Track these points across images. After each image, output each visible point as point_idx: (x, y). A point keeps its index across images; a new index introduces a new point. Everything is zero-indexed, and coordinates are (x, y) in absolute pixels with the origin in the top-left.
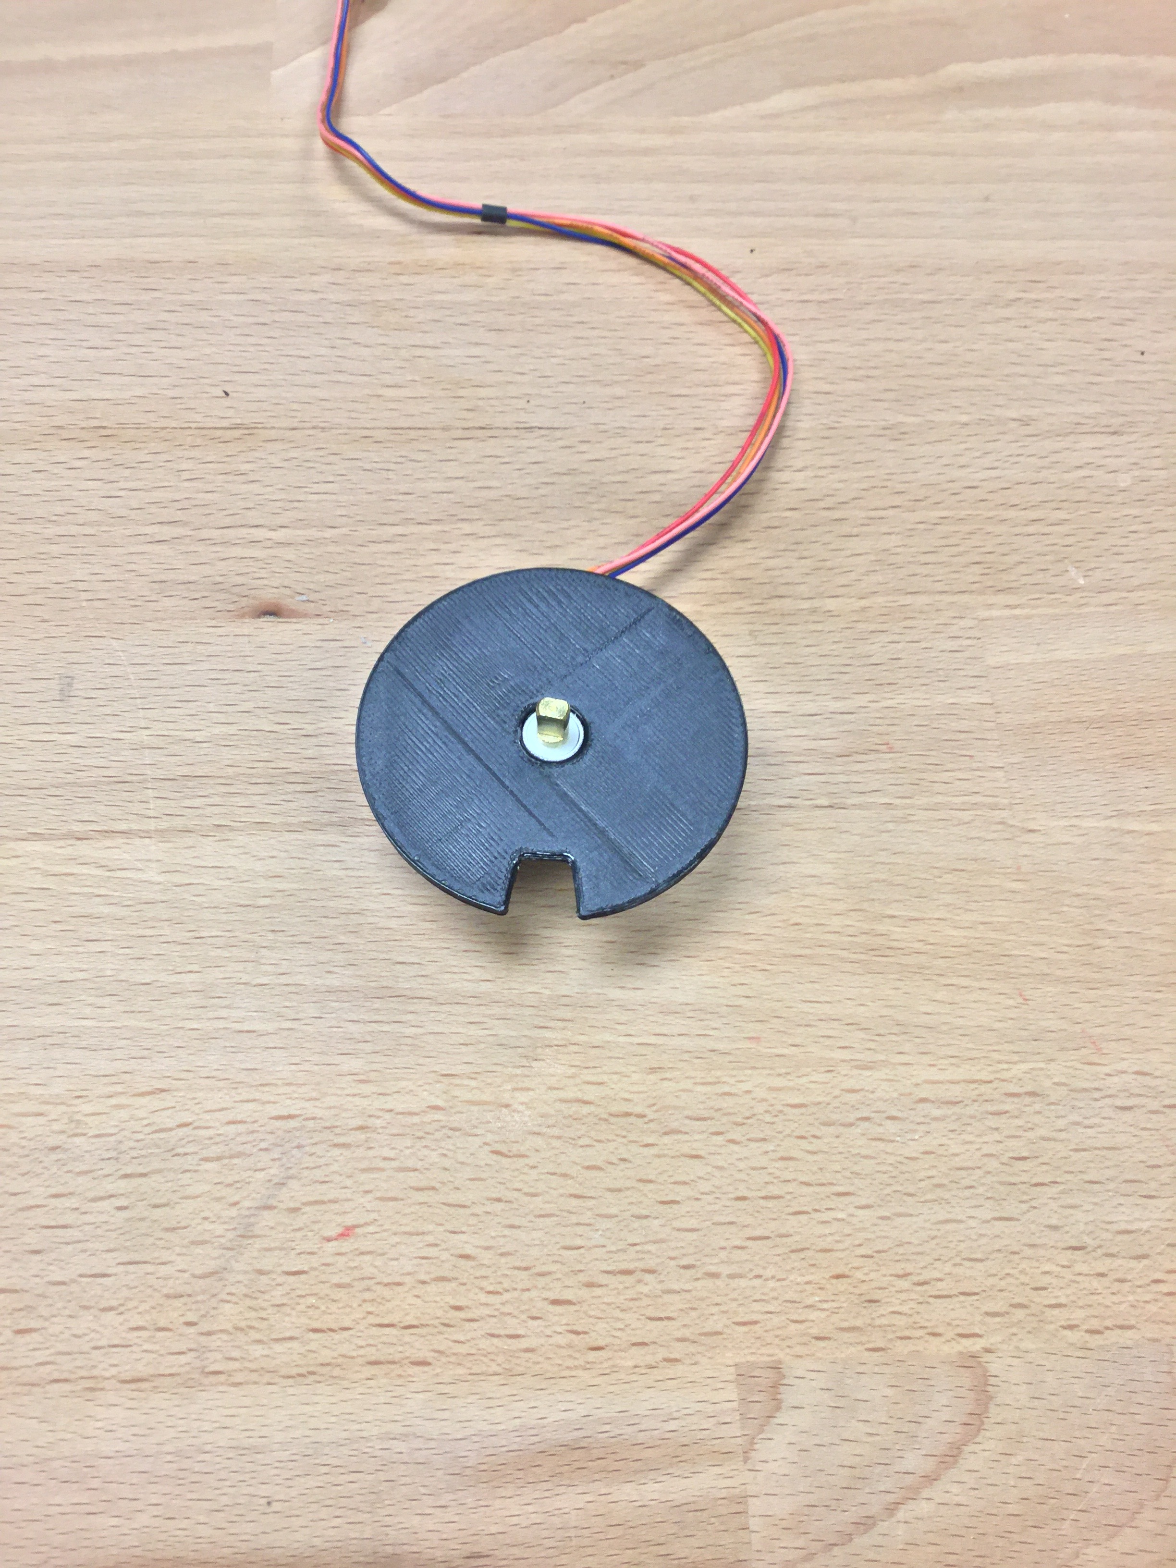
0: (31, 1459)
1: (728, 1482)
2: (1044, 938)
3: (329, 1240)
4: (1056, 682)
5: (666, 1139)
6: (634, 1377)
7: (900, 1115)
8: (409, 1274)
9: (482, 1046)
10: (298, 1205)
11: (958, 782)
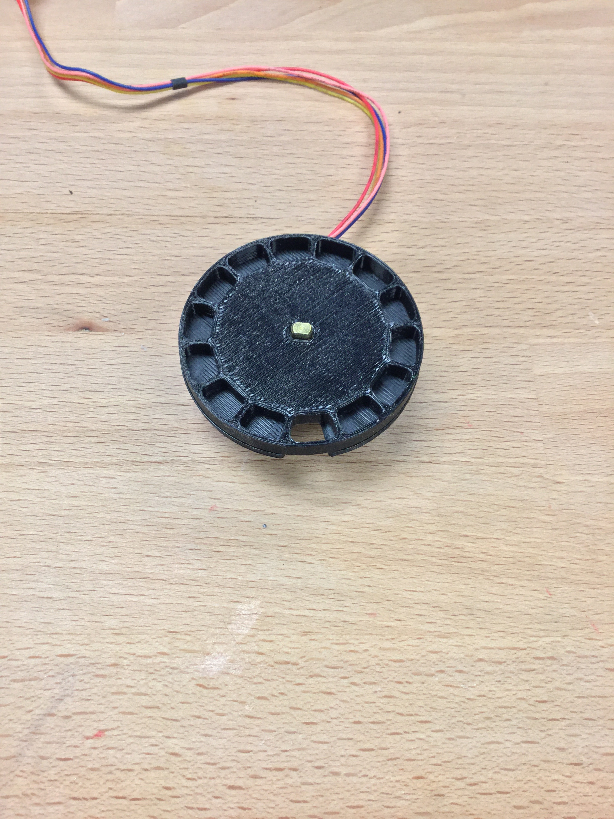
2: (563, 554)
3: (88, 738)
4: (578, 386)
5: (311, 681)
7: (464, 669)
8: (137, 764)
9: (196, 613)
10: (69, 714)
11: (513, 449)
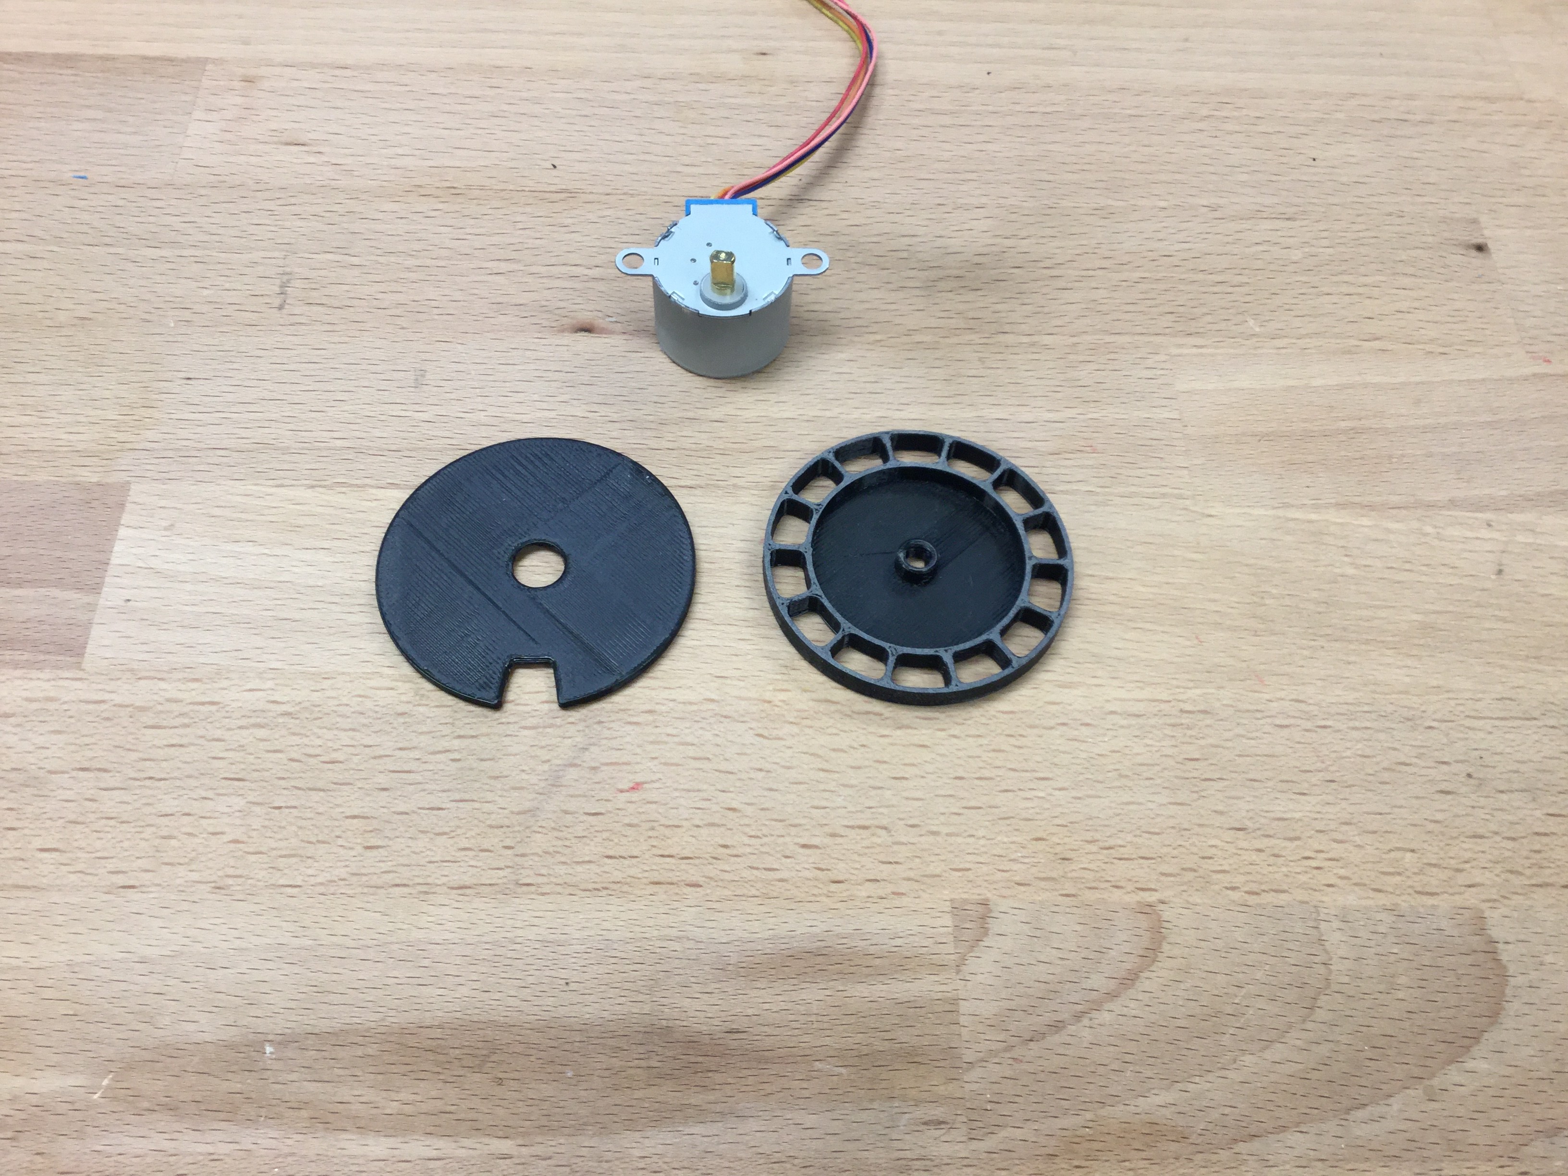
0: (375, 942)
1: (943, 988)
2: (1217, 596)
3: (622, 791)
4: (1235, 405)
5: (899, 732)
6: (868, 905)
7: (1092, 722)
8: (686, 819)
9: (750, 657)
10: (597, 765)
11: (1149, 477)
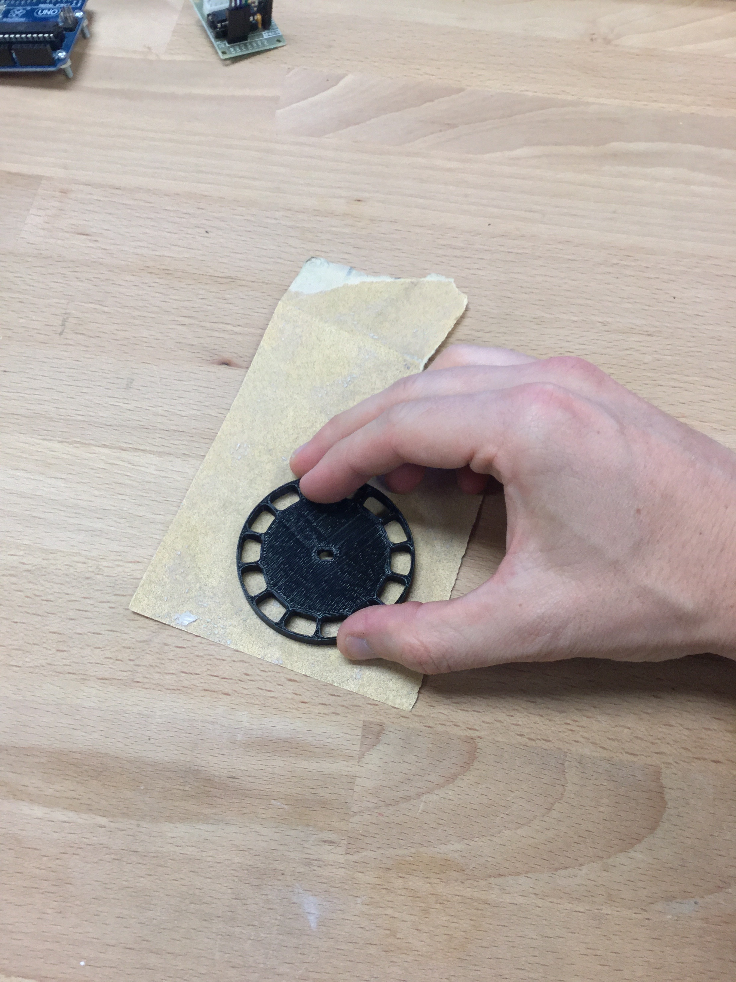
0: (54, 703)
1: (349, 769)
6: (317, 717)
